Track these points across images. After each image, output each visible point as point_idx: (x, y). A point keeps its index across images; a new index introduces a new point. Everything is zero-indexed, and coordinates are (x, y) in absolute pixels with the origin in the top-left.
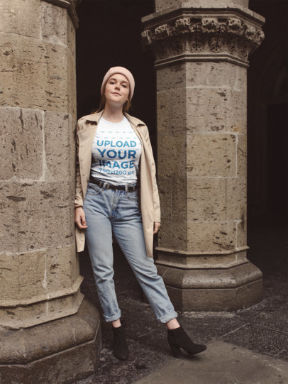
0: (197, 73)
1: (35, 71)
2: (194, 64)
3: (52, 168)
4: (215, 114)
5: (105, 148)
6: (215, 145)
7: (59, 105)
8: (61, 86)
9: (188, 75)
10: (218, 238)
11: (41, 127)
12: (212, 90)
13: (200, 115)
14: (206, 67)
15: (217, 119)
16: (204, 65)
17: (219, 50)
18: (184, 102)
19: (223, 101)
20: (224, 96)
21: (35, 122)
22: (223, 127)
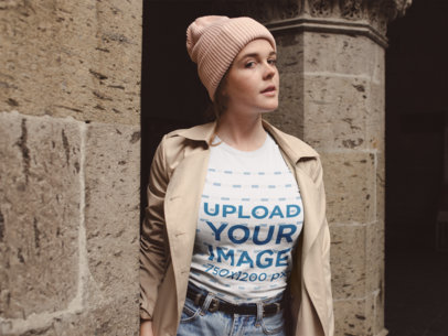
0: (321, 51)
1: (66, 16)
2: (317, 35)
3: (100, 269)
4: (349, 120)
5: (225, 220)
6: (349, 172)
7: (121, 107)
8: (126, 59)
9: (308, 53)
10: (352, 326)
11: (77, 165)
12: (345, 81)
13: (325, 121)
14: (336, 42)
15: (352, 127)
16: (332, 38)
17: (355, 16)
18: (300, 97)
19: (361, 99)
20: (363, 90)
21: (62, 154)
22: (361, 141)
